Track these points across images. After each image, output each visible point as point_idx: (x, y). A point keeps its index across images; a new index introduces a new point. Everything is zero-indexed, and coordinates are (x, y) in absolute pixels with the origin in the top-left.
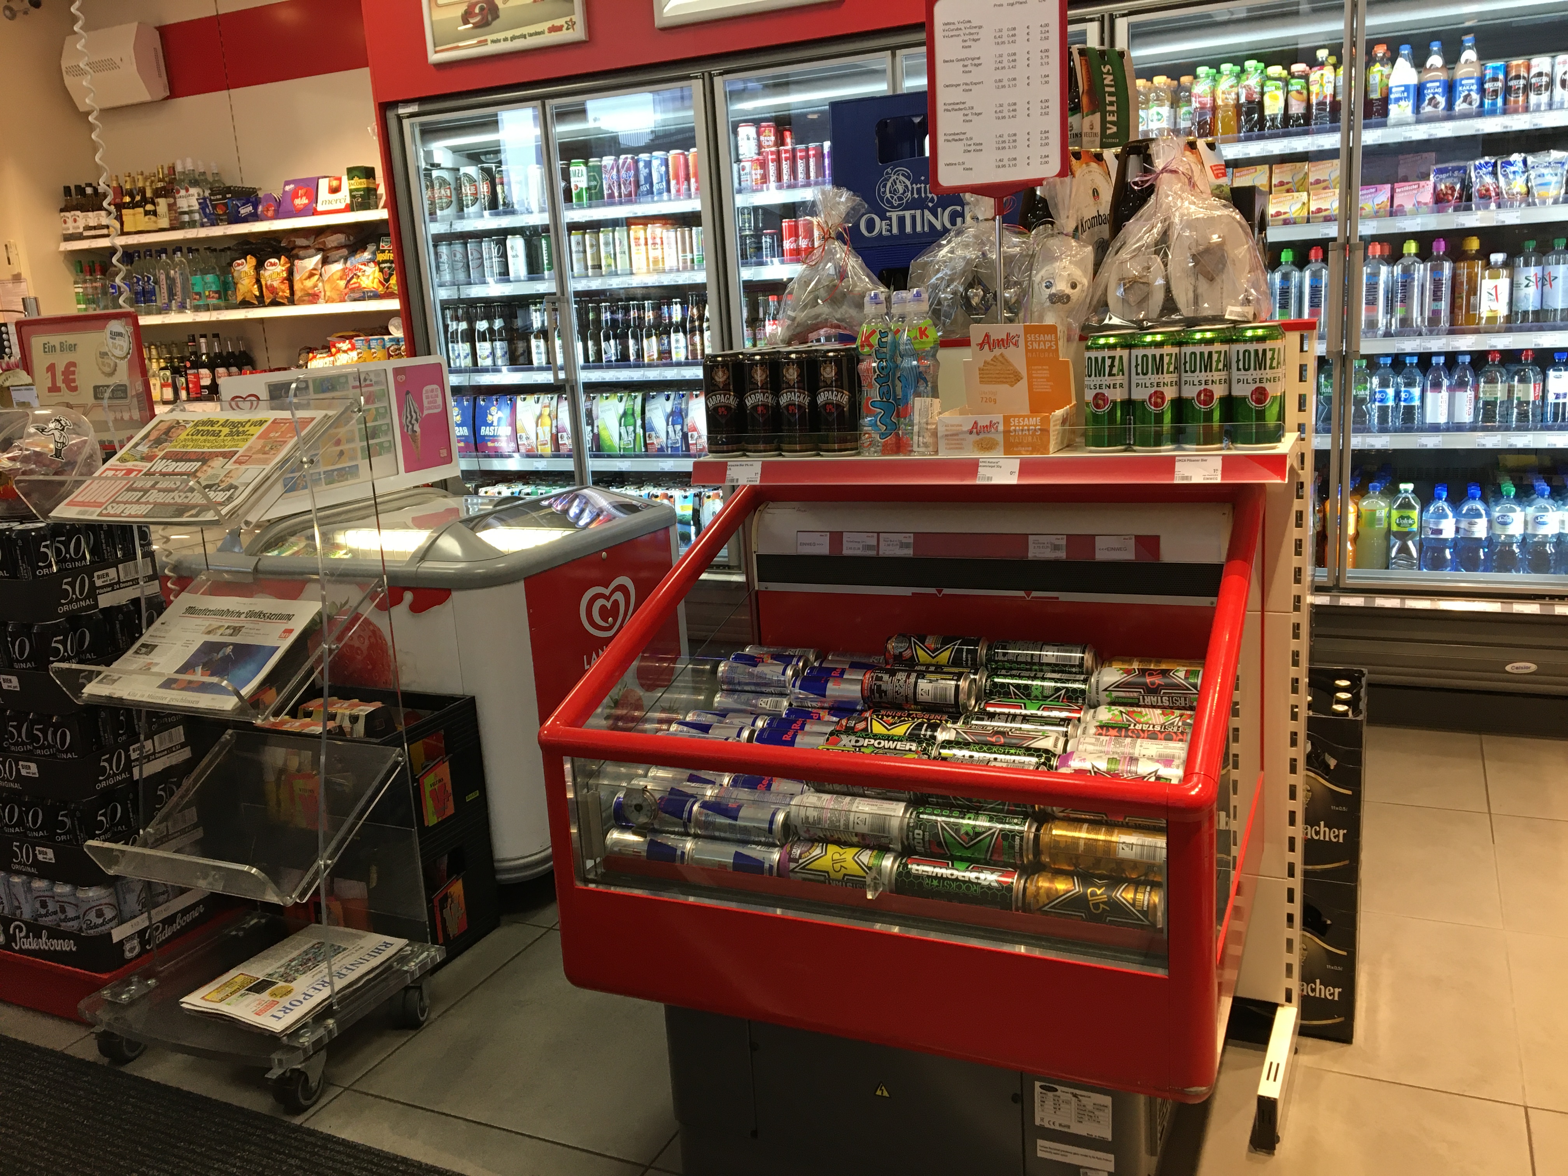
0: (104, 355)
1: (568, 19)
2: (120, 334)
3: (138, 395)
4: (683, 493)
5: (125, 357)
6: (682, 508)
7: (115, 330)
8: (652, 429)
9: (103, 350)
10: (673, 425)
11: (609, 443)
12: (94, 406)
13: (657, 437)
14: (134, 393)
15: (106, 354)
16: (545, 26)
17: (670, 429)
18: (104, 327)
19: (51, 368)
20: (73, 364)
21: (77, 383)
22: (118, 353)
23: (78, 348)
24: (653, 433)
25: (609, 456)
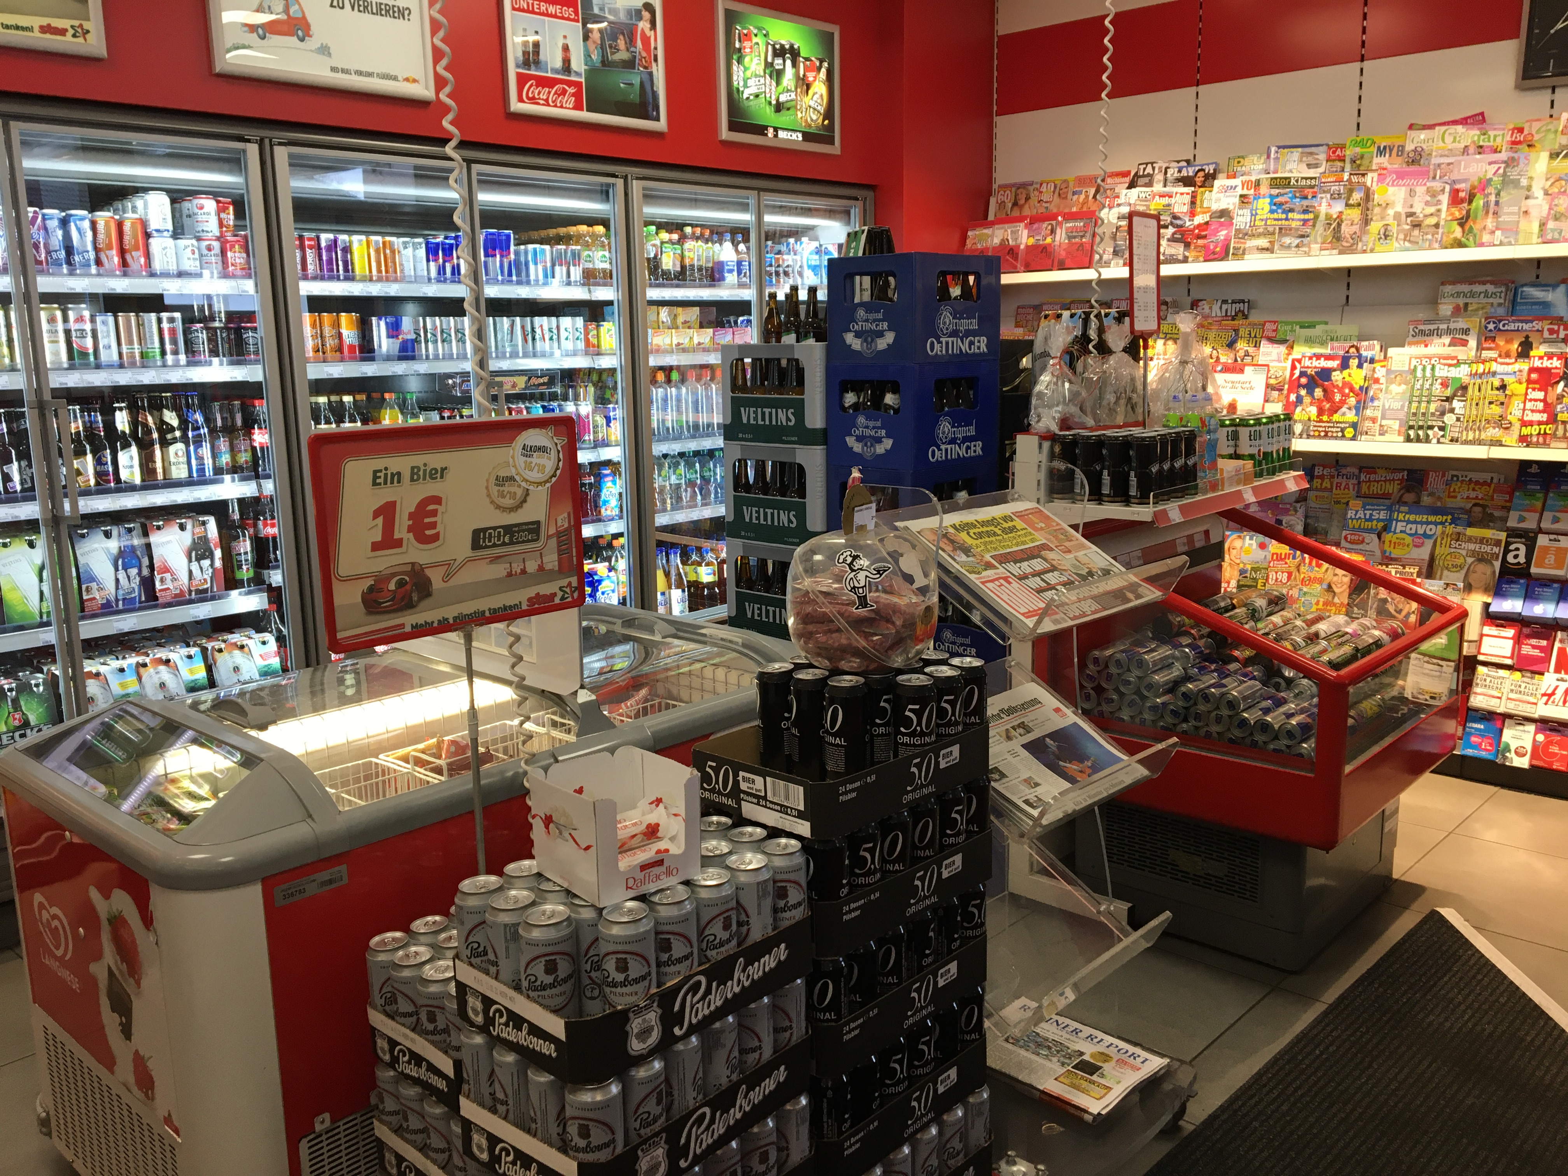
0: (501, 481)
1: (76, 23)
2: (542, 449)
3: (558, 534)
4: (185, 651)
5: (546, 482)
6: (191, 671)
7: (529, 443)
8: (92, 579)
9: (503, 473)
10: (125, 569)
11: (20, 609)
12: (470, 560)
13: (101, 589)
14: (552, 531)
15: (512, 479)
16: (36, 22)
17: (122, 575)
18: (511, 440)
19: (387, 512)
20: (437, 500)
21: (440, 528)
22: (535, 476)
23: (448, 476)
24: (94, 585)
25: (21, 628)
